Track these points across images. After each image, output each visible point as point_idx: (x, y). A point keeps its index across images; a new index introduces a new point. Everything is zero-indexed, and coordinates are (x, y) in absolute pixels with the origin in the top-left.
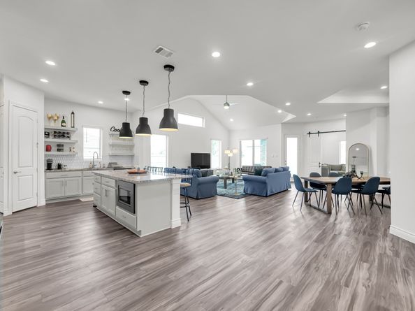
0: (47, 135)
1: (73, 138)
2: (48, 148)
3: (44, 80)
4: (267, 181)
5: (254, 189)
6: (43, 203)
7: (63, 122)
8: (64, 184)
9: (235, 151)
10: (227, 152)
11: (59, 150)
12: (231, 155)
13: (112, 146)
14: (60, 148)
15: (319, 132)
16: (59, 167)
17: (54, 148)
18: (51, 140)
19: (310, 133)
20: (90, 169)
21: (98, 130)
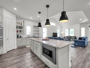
0: (17, 28)
1: (24, 29)
2: (17, 32)
3: (15, 9)
4: (85, 42)
6: (16, 48)
7: (21, 24)
8: (22, 42)
11: (20, 32)
12: (62, 33)
13: (34, 31)
14: (21, 31)
16: (20, 37)
17: (19, 32)
18: (18, 29)
20: (28, 37)
21: (30, 27)
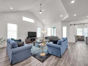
4: (61, 48)
5: (53, 52)
9: (45, 31)
10: (42, 31)
12: (44, 32)
15: (74, 24)
19: (71, 25)
